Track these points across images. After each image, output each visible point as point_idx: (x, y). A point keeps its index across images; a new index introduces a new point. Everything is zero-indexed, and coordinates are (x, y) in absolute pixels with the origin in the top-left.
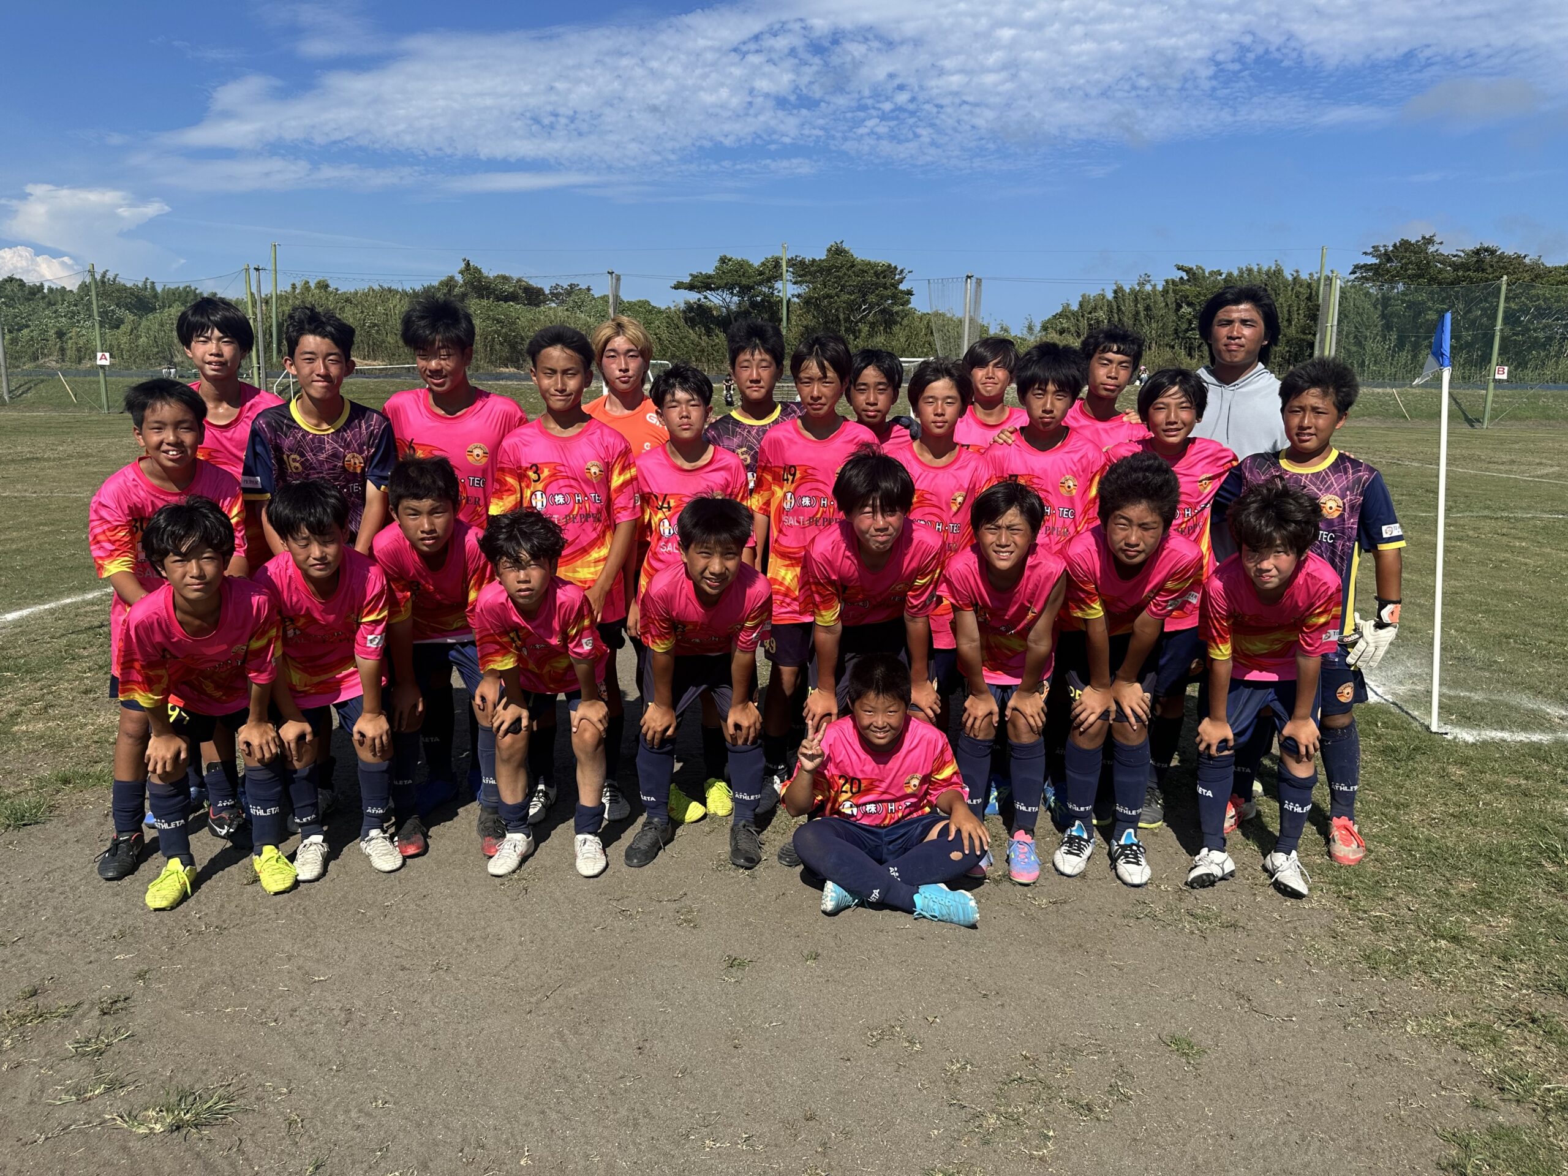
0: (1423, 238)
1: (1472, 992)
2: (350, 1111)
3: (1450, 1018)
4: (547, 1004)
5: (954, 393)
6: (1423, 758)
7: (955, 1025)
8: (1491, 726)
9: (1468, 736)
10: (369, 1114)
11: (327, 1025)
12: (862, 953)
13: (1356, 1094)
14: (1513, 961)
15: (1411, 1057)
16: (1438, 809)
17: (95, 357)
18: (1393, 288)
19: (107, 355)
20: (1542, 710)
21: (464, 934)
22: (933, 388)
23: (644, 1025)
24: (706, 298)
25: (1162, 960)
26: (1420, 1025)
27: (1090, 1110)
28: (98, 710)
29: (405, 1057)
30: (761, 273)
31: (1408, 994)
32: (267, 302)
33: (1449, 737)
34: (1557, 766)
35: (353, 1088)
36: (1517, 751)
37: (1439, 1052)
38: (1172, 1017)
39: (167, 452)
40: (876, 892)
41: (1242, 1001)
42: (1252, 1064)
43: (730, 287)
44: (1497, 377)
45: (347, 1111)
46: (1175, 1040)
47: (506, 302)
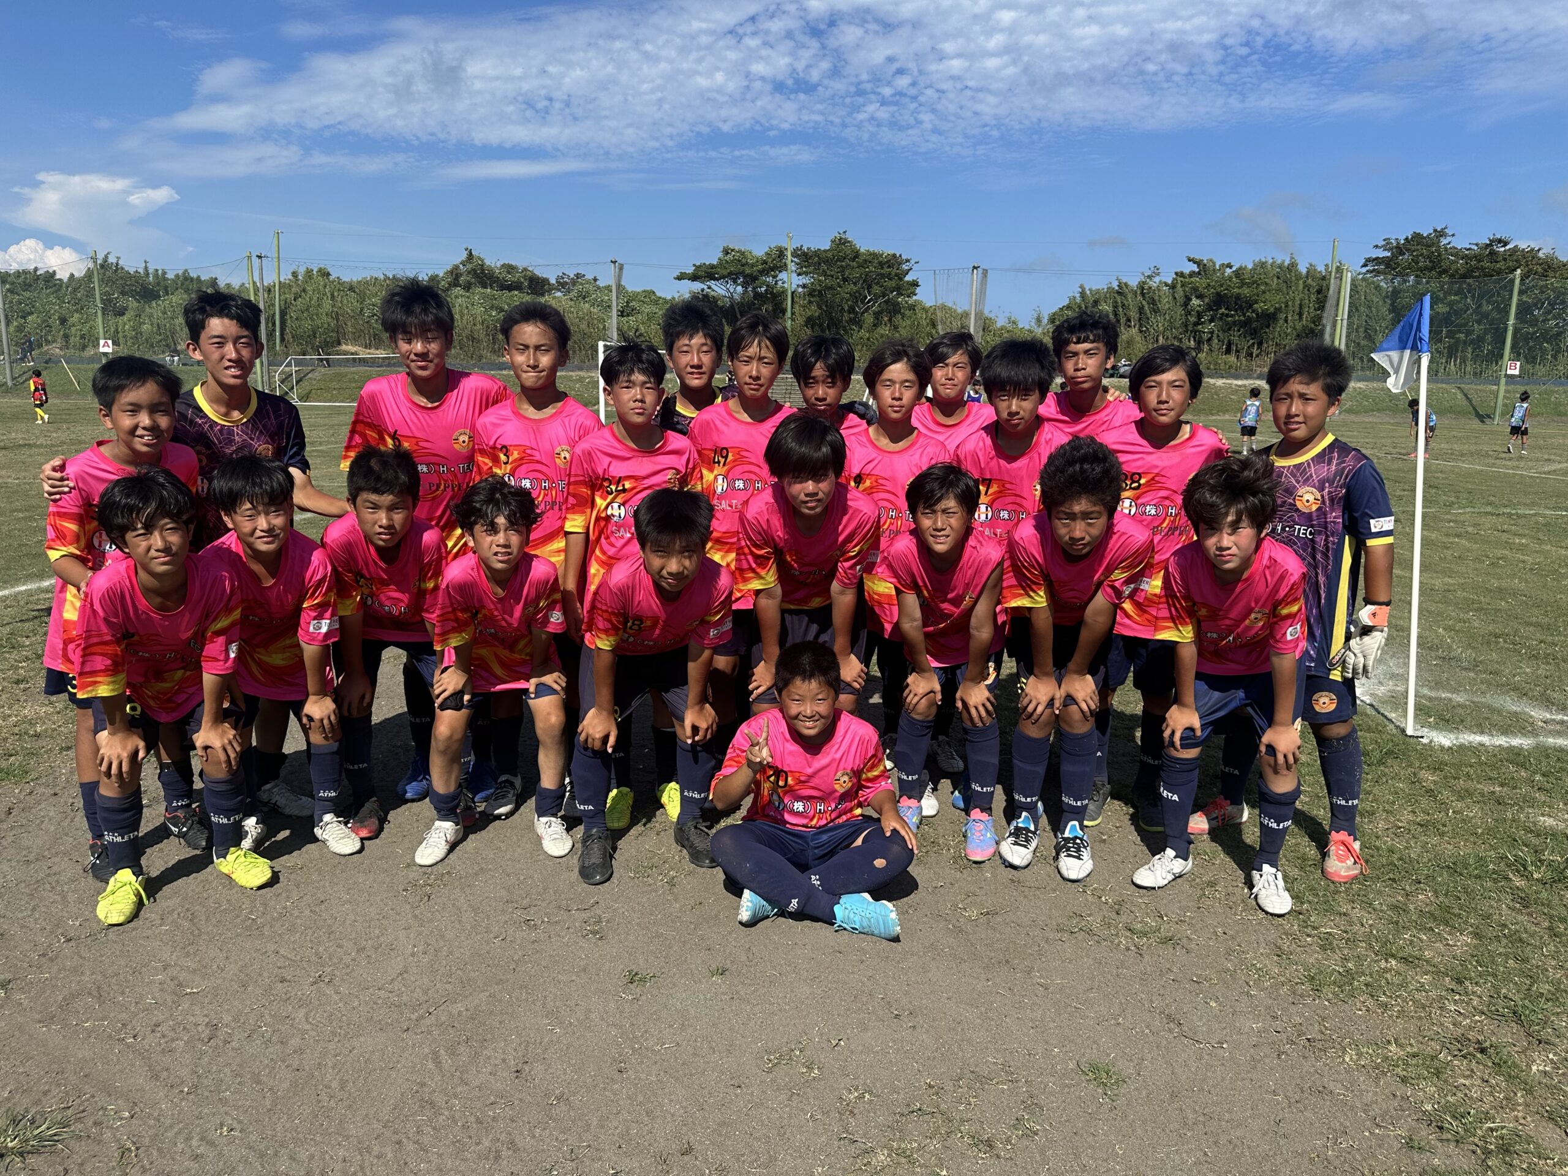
0: (1435, 231)
1: (1420, 1018)
2: (192, 1138)
3: (1393, 1048)
4: (428, 1022)
5: (911, 376)
6: (1396, 763)
7: (860, 1048)
8: (1470, 729)
9: (1444, 739)
10: (211, 1144)
11: (187, 1043)
12: (774, 968)
13: (1281, 1132)
14: (1467, 983)
15: (1347, 1089)
16: (1406, 816)
17: (98, 344)
18: (1405, 281)
19: (110, 342)
20: (1525, 713)
21: (355, 944)
22: (891, 371)
23: (527, 1046)
24: (709, 288)
25: (1092, 979)
26: (1360, 1055)
27: (990, 1146)
28: (26, 701)
29: (265, 1079)
30: (765, 262)
31: (1351, 1020)
32: (269, 290)
33: (1425, 741)
34: (1535, 773)
35: (200, 1113)
36: (1495, 756)
37: (1377, 1085)
38: (1095, 1042)
39: (141, 437)
40: (795, 902)
41: (1172, 1025)
42: (1174, 1096)
43: (733, 277)
44: (1509, 372)
45: (188, 1139)
46: (1095, 1068)
47: (510, 291)
